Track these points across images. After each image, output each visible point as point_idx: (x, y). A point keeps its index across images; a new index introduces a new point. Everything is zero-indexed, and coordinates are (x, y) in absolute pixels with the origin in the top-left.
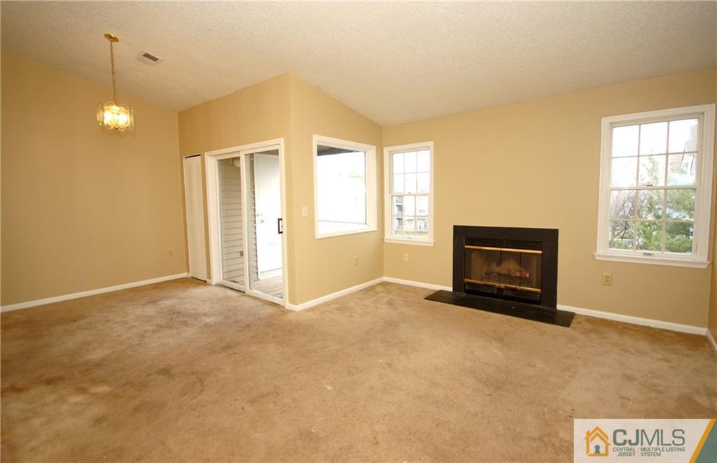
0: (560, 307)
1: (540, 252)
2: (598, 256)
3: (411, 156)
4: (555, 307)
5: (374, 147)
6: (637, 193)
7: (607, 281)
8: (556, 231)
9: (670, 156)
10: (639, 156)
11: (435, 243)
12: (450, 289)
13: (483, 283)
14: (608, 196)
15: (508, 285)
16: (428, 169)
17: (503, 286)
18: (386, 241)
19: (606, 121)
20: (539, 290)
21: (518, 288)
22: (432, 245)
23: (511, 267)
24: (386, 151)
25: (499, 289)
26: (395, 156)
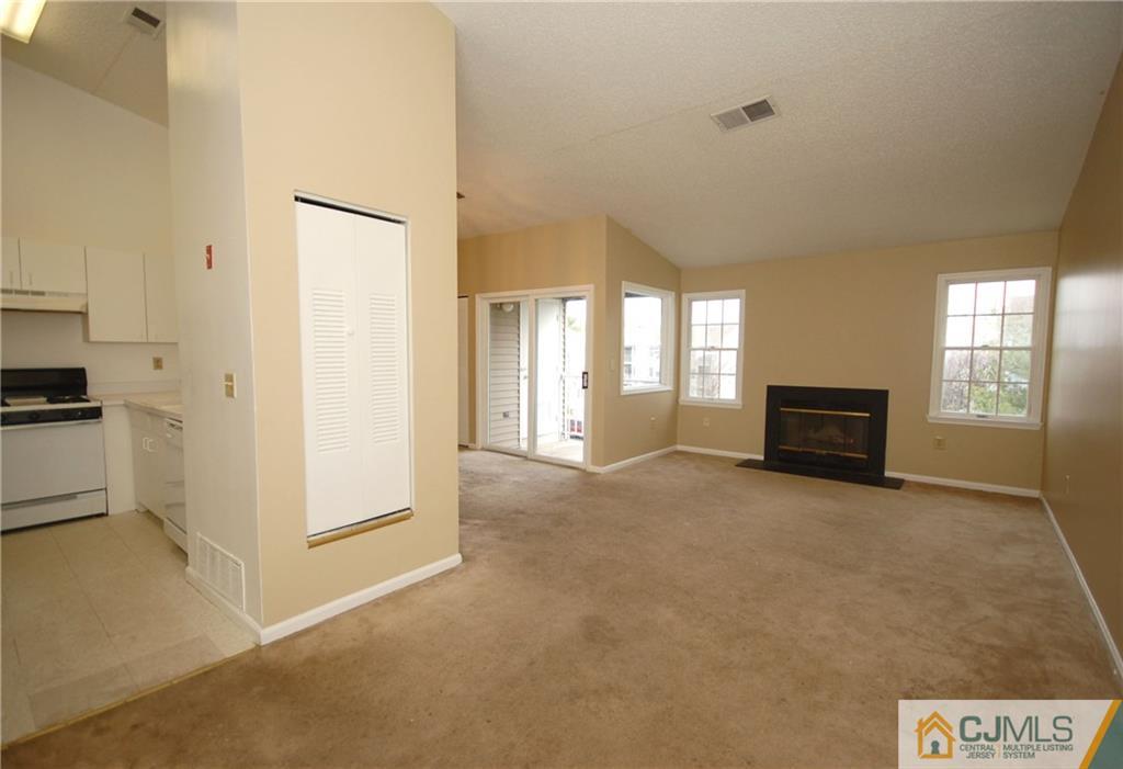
0: (888, 474)
1: (868, 415)
2: (931, 418)
3: (715, 305)
4: (883, 473)
5: (673, 293)
6: (972, 354)
7: (939, 445)
8: (886, 392)
9: (1006, 317)
10: (974, 316)
11: (743, 406)
12: (762, 458)
13: (801, 450)
14: (943, 356)
15: (831, 452)
16: (737, 321)
17: (824, 452)
18: (681, 403)
19: (941, 278)
20: (865, 456)
21: (842, 454)
22: (740, 407)
23: (833, 432)
24: (685, 297)
25: (820, 456)
26: (694, 304)
